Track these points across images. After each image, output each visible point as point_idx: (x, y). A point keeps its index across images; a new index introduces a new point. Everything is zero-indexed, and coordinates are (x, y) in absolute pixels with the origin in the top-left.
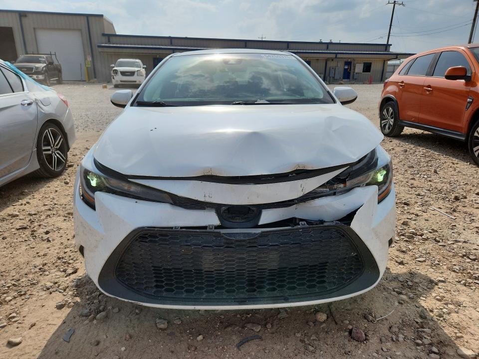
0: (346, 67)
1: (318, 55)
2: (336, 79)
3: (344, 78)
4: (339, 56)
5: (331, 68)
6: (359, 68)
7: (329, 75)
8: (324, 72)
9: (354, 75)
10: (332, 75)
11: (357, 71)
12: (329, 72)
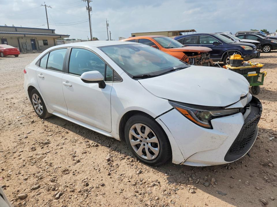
0: (33, 42)
1: (12, 35)
2: (28, 50)
3: (33, 49)
4: (26, 35)
5: (23, 43)
6: (41, 43)
7: (23, 48)
8: (18, 45)
9: (39, 47)
10: (25, 47)
11: (40, 45)
12: (22, 46)
